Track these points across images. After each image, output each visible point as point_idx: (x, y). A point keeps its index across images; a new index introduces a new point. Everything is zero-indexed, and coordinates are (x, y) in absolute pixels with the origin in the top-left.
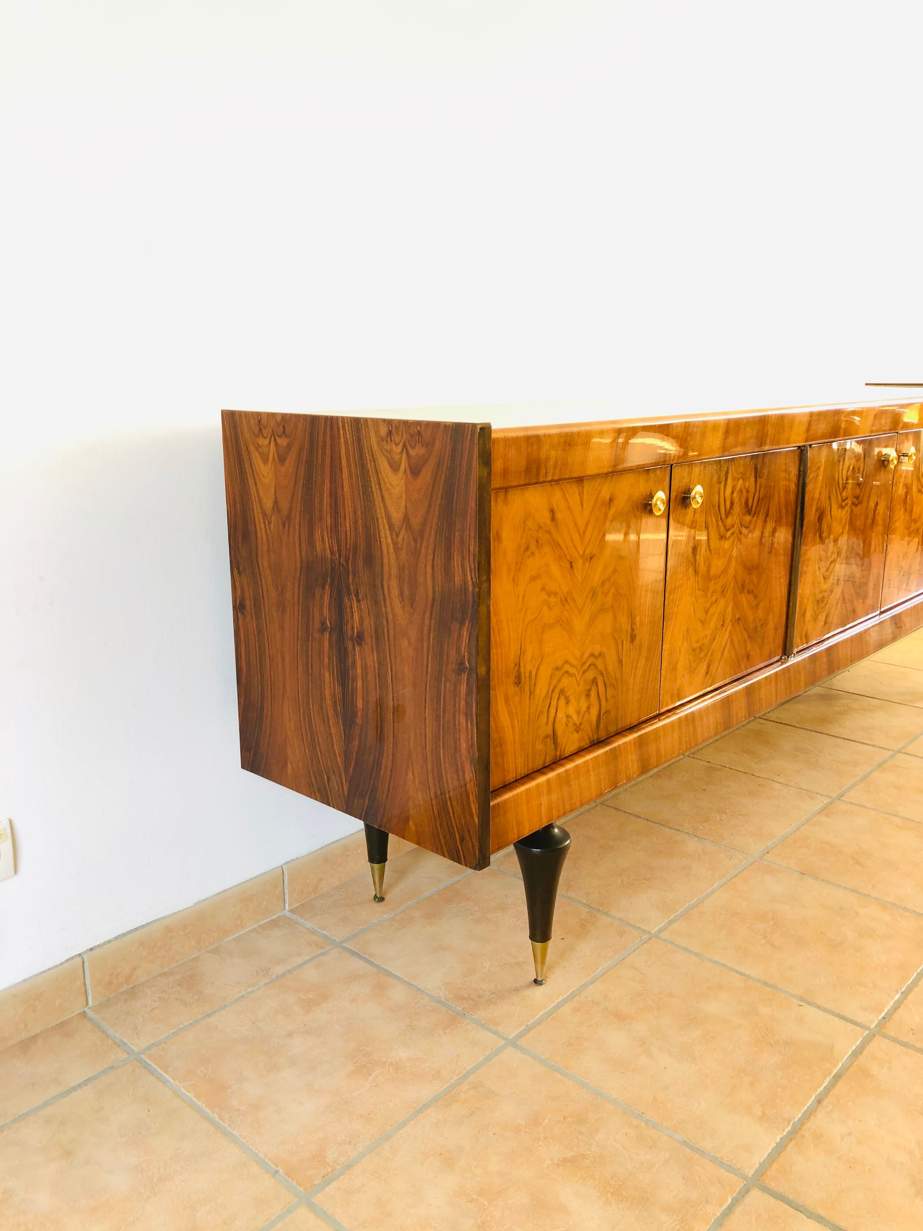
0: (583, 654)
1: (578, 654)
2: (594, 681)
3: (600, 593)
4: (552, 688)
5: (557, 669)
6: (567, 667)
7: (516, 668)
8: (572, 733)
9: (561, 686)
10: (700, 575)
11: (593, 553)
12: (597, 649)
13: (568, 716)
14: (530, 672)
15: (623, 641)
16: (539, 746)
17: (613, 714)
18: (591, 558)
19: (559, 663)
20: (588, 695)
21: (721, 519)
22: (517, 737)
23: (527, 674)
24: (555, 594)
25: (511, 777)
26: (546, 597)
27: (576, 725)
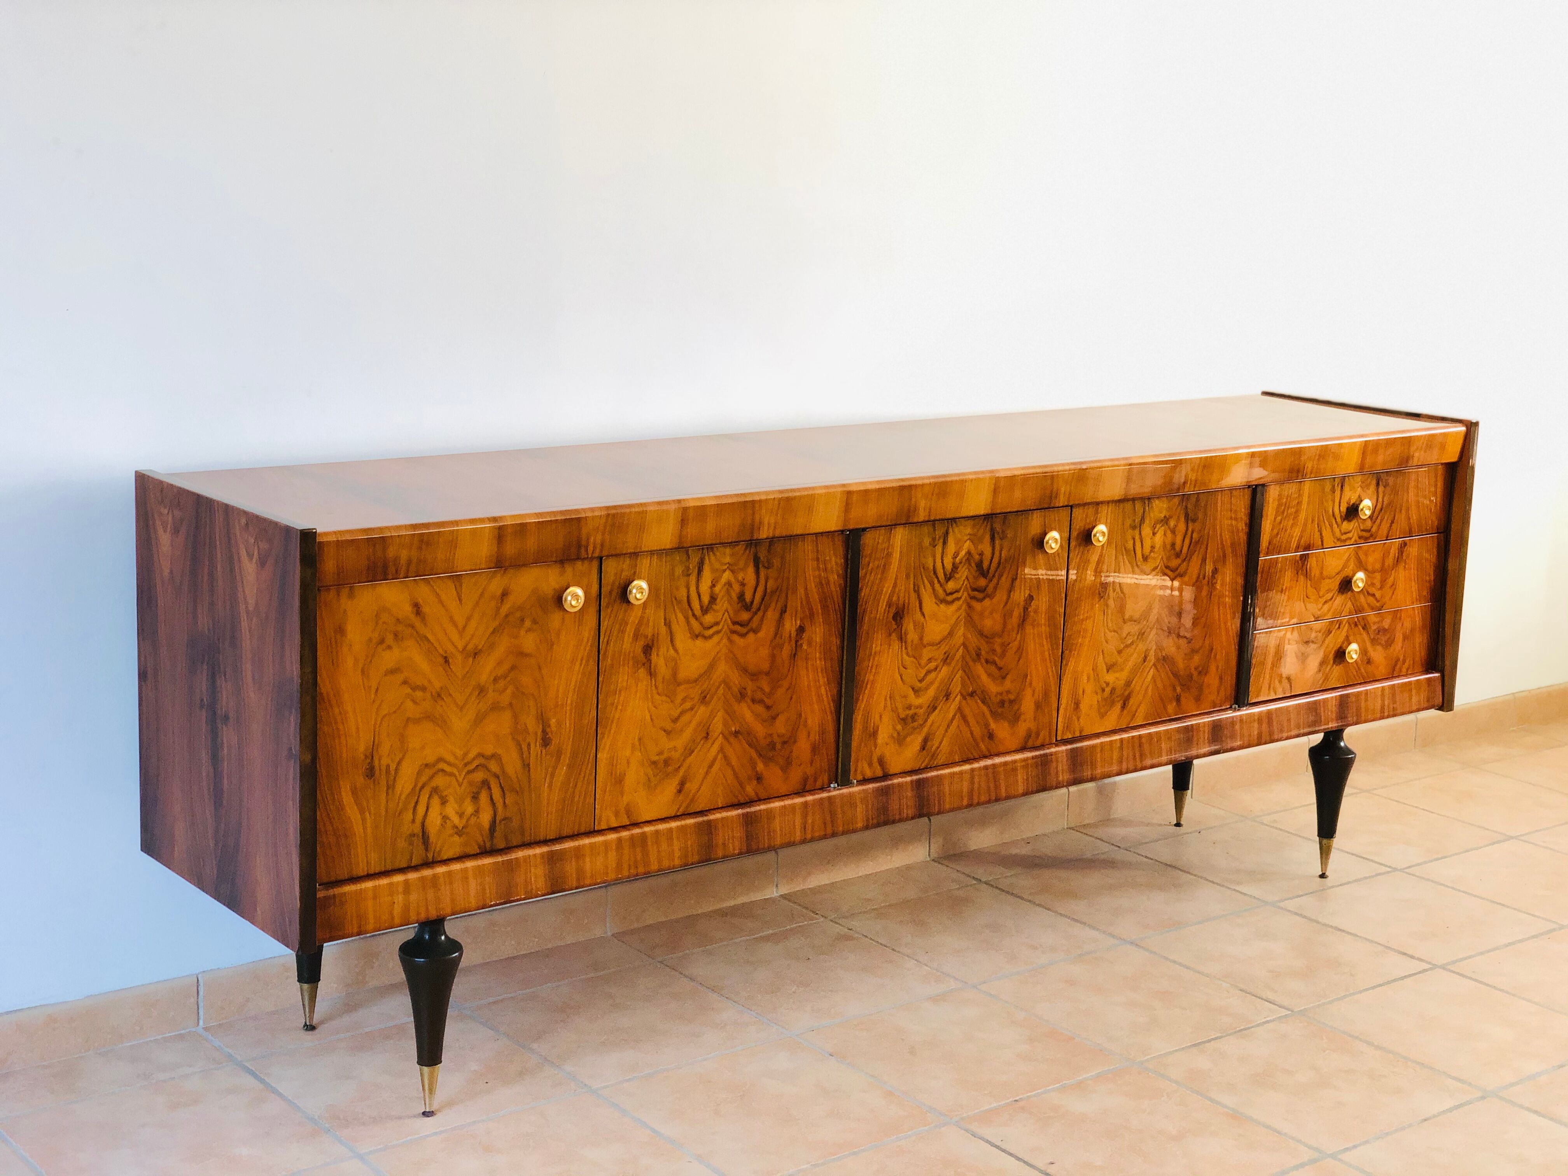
0: (465, 754)
1: (459, 753)
2: (485, 784)
3: (490, 691)
4: (420, 785)
5: (427, 765)
6: (442, 765)
7: (368, 760)
8: (451, 835)
9: (433, 784)
10: (660, 678)
11: (480, 647)
12: (489, 750)
13: (445, 818)
14: (388, 766)
15: (529, 745)
16: (401, 844)
17: (515, 823)
18: (476, 654)
19: (431, 759)
20: (475, 798)
21: (694, 615)
22: (369, 830)
23: (384, 768)
24: (423, 689)
25: (361, 870)
26: (409, 691)
27: (457, 827)
